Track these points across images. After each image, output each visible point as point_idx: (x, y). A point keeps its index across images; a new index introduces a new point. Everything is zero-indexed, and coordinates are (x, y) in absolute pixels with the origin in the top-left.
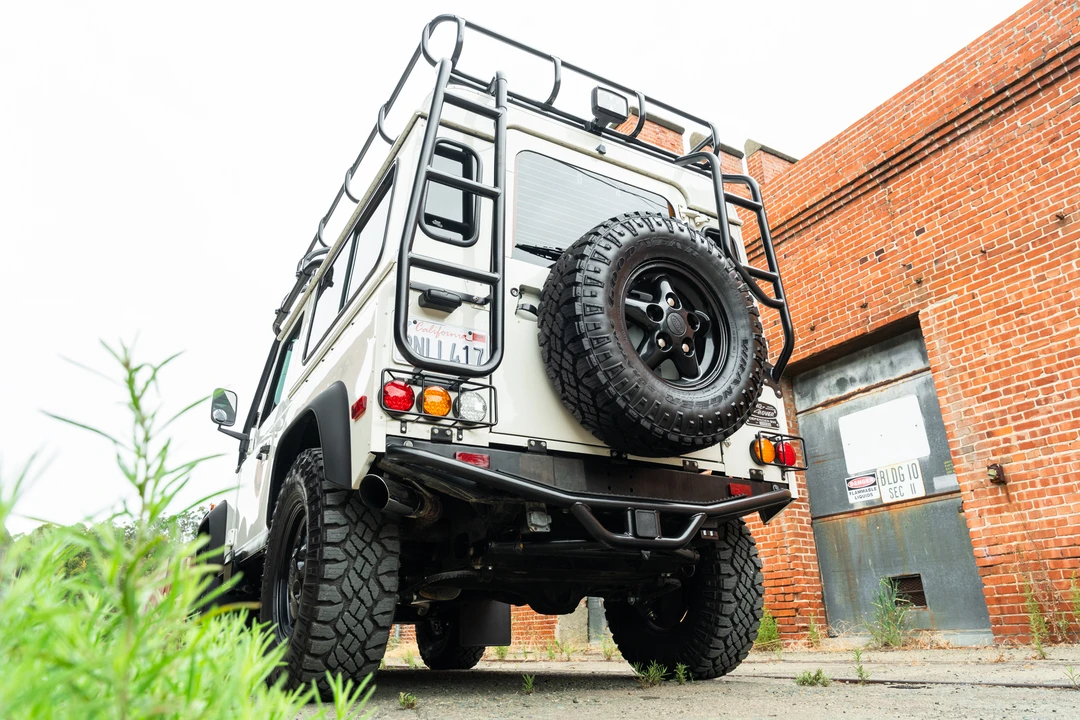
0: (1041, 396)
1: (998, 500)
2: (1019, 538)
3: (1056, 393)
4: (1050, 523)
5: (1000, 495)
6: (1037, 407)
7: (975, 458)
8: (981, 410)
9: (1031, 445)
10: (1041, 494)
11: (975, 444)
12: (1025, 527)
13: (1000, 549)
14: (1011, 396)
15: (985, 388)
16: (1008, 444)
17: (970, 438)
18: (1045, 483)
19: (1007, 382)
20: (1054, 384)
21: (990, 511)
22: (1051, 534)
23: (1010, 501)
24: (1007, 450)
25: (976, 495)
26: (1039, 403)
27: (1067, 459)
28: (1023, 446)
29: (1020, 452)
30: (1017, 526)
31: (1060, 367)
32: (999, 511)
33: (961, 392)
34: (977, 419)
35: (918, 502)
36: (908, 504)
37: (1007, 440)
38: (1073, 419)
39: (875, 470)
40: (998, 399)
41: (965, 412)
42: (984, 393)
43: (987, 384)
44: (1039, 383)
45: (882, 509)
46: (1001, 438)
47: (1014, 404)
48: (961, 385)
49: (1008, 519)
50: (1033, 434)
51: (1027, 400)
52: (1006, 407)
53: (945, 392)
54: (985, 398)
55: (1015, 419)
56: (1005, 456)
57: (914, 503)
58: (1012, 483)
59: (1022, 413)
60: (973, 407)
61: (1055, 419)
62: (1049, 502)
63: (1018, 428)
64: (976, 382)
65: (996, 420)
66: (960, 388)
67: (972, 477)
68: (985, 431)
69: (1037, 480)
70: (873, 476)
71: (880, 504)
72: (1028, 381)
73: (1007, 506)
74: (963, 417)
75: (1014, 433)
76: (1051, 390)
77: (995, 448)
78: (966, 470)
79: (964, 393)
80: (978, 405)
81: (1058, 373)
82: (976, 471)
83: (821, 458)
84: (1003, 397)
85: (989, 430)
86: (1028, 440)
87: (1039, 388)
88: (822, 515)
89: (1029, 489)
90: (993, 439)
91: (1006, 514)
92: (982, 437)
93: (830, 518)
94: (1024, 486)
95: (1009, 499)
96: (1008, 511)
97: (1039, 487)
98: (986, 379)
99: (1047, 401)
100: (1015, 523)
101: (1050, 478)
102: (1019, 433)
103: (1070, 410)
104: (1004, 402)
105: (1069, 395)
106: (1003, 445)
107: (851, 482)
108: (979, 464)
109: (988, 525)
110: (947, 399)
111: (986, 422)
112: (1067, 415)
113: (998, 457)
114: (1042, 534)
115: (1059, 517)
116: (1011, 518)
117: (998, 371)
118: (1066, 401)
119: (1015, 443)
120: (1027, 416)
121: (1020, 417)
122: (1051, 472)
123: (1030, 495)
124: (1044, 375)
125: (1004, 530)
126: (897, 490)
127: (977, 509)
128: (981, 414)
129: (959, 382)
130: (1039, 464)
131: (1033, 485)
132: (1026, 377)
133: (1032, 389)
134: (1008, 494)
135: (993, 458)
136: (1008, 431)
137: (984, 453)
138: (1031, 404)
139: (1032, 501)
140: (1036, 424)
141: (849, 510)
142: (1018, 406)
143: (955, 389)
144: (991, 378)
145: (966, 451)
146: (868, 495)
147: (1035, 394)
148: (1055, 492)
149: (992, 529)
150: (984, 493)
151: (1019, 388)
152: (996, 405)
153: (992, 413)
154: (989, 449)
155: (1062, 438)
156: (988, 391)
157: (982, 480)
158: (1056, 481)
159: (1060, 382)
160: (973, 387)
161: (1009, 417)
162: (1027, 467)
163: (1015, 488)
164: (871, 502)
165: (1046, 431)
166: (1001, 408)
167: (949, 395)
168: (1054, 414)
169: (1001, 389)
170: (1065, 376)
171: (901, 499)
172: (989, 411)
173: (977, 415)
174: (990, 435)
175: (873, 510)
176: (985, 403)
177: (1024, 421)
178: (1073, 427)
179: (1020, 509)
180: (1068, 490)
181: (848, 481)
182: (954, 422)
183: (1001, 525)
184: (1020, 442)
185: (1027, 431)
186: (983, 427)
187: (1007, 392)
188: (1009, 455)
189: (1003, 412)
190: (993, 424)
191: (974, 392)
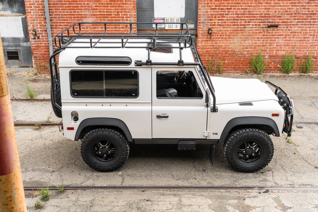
0: (227, 13)
1: (208, 38)
2: (210, 48)
3: (231, 13)
4: (219, 46)
5: (209, 37)
6: (225, 15)
7: (205, 25)
8: (210, 12)
9: (220, 25)
10: (219, 38)
11: (206, 22)
12: (213, 46)
13: (205, 50)
14: (219, 10)
15: (213, 6)
16: (215, 24)
17: (205, 19)
18: (221, 36)
19: (220, 6)
20: (231, 10)
21: (205, 41)
22: (218, 48)
23: (211, 39)
24: (214, 25)
25: (202, 36)
26: (226, 14)
27: (227, 31)
28: (218, 25)
29: (217, 26)
30: (211, 45)
31: (234, 6)
32: (207, 41)
33: (206, 5)
34: (208, 15)
35: (177, 31)
36: (174, 31)
37: (215, 22)
38: (232, 21)
39: (165, 18)
40: (216, 10)
41: (206, 11)
42: (212, 7)
43: (214, 5)
44: (228, 9)
45: (164, 31)
46: (213, 21)
47: (219, 13)
48: (207, 3)
49: (209, 43)
50: (222, 22)
51: (223, 13)
52: (217, 13)
53: (201, 4)
54: (212, 9)
55: (219, 17)
56: (213, 27)
57: (176, 31)
58: (213, 34)
59: (221, 16)
60: (208, 11)
61: (228, 20)
62: (220, 41)
63: (218, 20)
64: (211, 3)
65: (214, 16)
66: (206, 4)
67: (203, 31)
68: (210, 19)
69: (219, 35)
70: (164, 20)
71: (164, 29)
72: (225, 8)
73: (209, 40)
74: (205, 13)
75: (217, 21)
76: (229, 12)
77: (211, 24)
78: (201, 28)
79: (207, 6)
80: (210, 10)
81: (233, 8)
82: (204, 29)
83: (144, 10)
84: (217, 10)
85: (211, 18)
86: (220, 24)
87: (227, 10)
88: (141, 29)
89: (216, 36)
90: (211, 21)
91: (209, 42)
92: (208, 20)
93: (144, 31)
94: (215, 36)
95: (211, 38)
96: (209, 41)
97: (219, 37)
98: (214, 4)
99: (228, 14)
100: (210, 44)
101: (222, 35)
102: (218, 21)
103: (232, 18)
104: (217, 12)
105: (233, 14)
106: (213, 24)
107: (155, 20)
108: (206, 27)
109: (203, 44)
110: (202, 6)
111: (211, 16)
112: (231, 20)
113: (211, 27)
114: (216, 48)
115: (221, 44)
116: (210, 43)
117: (218, 2)
118: (232, 16)
119: (217, 24)
120: (222, 17)
121: (220, 17)
122: (223, 33)
123: (216, 38)
124: (229, 7)
125: (207, 46)
126: (171, 26)
127: (201, 39)
128: (210, 13)
129: (206, 2)
130: (221, 30)
131: (218, 35)
132: (225, 6)
133: (225, 10)
134: (211, 37)
135: (209, 26)
136: (216, 20)
137: (208, 25)
138: (223, 14)
139: (216, 39)
140: (223, 20)
141: (152, 29)
142: (220, 14)
143: (205, 4)
144: (216, 4)
145: (203, 23)
146: (160, 26)
147: (225, 11)
148: (222, 38)
149: (204, 45)
150: (205, 36)
151: (222, 9)
152: (215, 12)
153: (213, 14)
154: (209, 24)
155: (228, 25)
156: (214, 7)
157: (205, 32)
158: (223, 36)
159: (232, 10)
160: (210, 5)
161: (217, 16)
162: (217, 31)
163: (213, 36)
164: (161, 28)
165: (225, 22)
166: (216, 13)
167: (202, 5)
168: (228, 18)
169: (217, 8)
170: (234, 9)
171: (171, 29)
172: (212, 13)
173: (209, 13)
174: (211, 20)
175: (161, 31)
176: (212, 10)
177: (221, 18)
178: (231, 23)
179: (212, 41)
180: (225, 38)
181: (154, 20)
182: (202, 14)
183: (207, 44)
184: (218, 24)
185: (221, 21)
186: (209, 17)
187: (219, 9)
188: (214, 27)
189: (216, 14)
190: (212, 17)
191: (210, 6)
